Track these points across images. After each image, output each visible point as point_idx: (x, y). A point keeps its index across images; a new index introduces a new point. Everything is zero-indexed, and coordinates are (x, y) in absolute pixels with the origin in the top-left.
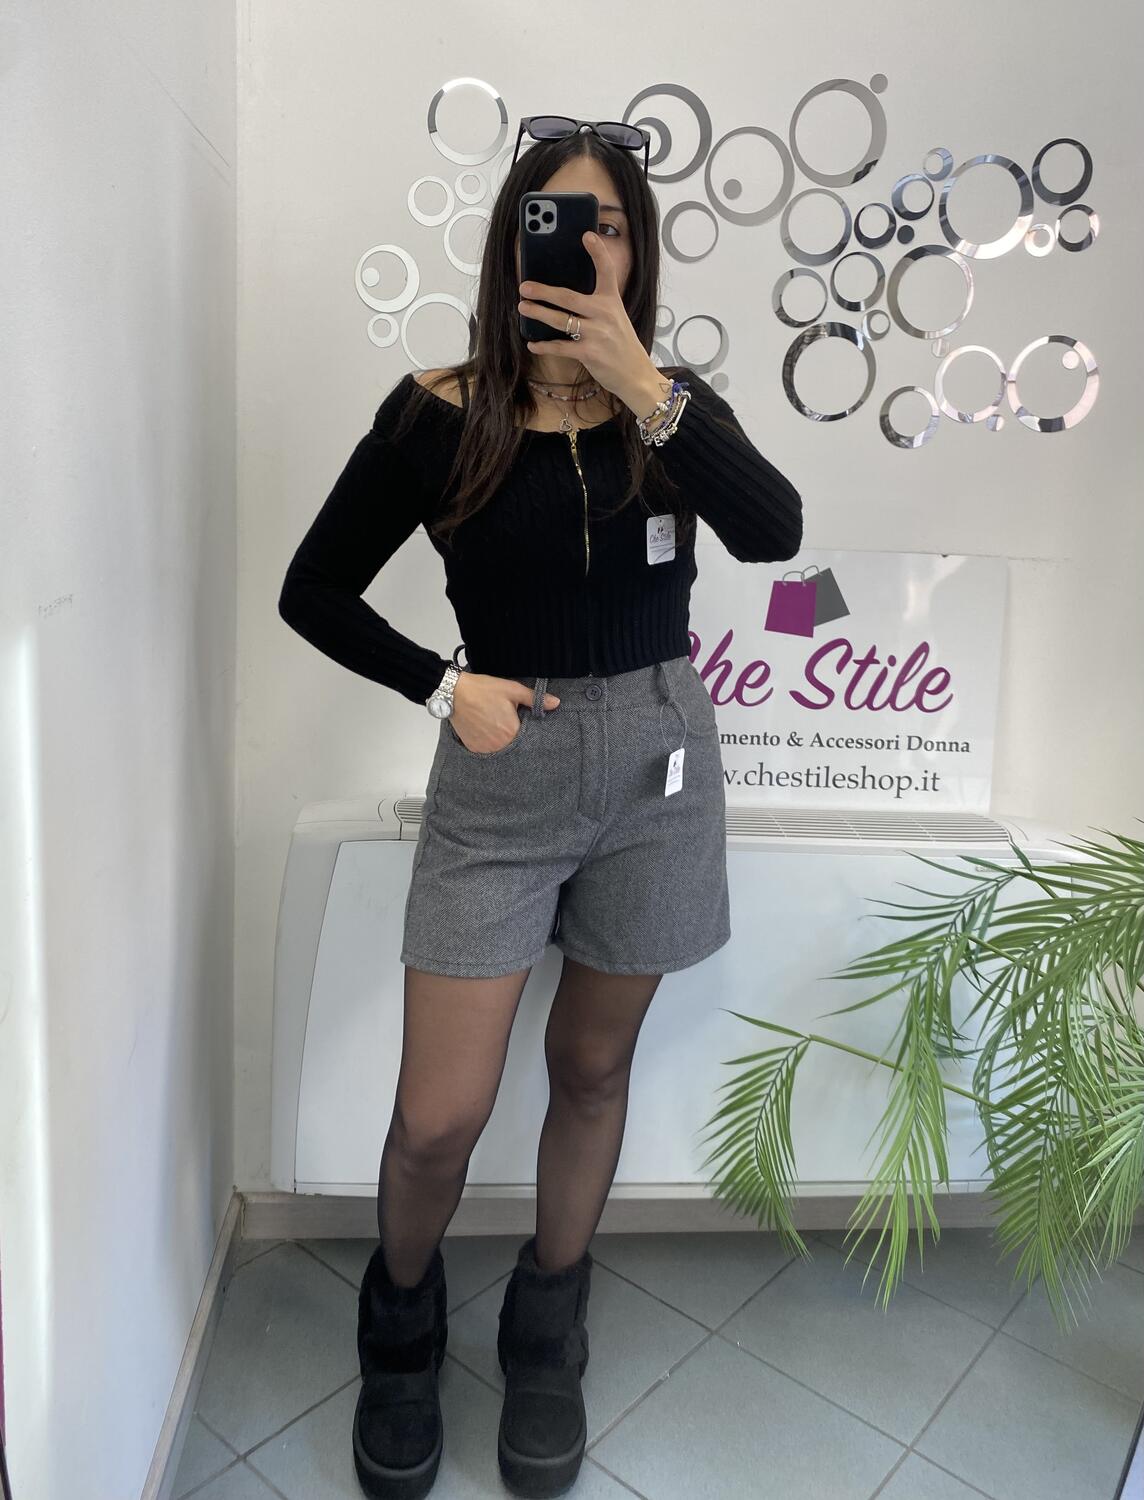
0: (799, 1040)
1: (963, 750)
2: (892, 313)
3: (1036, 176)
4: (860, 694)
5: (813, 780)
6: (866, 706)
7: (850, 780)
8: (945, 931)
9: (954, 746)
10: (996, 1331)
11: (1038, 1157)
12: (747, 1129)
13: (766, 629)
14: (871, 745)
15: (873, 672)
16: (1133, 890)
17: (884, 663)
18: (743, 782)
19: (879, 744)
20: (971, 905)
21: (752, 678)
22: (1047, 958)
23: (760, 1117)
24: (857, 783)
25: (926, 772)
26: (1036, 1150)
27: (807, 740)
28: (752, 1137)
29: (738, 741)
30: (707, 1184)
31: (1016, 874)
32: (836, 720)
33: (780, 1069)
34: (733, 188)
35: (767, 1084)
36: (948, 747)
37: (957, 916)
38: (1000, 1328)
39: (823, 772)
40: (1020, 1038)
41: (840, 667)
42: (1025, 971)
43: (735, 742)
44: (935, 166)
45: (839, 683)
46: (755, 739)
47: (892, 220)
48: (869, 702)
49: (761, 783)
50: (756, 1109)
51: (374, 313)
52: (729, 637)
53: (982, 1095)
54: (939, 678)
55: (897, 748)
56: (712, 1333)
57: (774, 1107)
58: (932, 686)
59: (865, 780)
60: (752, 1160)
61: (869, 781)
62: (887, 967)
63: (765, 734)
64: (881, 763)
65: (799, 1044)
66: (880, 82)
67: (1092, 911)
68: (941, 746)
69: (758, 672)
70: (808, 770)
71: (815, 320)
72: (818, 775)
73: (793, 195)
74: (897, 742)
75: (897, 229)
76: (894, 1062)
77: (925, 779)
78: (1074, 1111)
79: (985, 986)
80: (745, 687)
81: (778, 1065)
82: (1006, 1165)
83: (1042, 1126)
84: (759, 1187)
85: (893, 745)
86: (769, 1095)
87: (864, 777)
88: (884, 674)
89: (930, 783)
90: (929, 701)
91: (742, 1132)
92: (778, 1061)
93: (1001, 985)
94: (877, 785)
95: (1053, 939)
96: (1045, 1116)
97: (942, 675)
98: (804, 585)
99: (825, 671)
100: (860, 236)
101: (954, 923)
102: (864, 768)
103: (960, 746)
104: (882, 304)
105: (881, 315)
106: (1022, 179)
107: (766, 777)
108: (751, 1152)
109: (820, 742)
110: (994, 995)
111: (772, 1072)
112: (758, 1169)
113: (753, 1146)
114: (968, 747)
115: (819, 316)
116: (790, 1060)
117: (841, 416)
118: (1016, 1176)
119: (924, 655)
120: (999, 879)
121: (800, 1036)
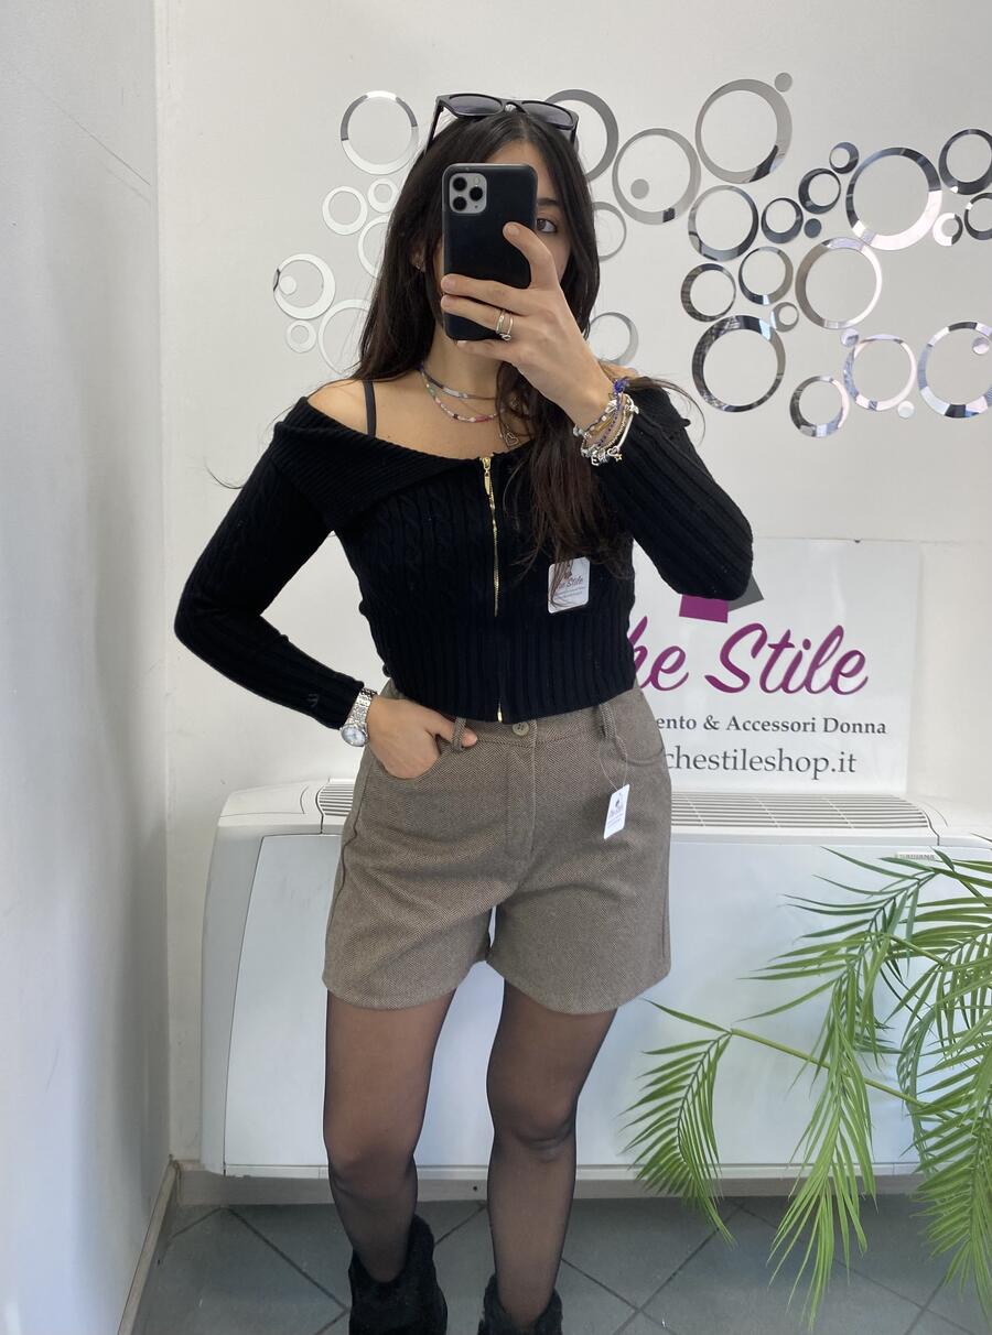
0: (721, 1033)
1: (878, 732)
2: (800, 305)
3: (942, 166)
4: (775, 678)
5: (730, 763)
6: (781, 690)
7: (767, 762)
8: (864, 928)
9: (870, 727)
10: (924, 1309)
12: (667, 1119)
13: (681, 615)
14: (787, 728)
15: (787, 656)
17: (799, 647)
19: (795, 726)
20: (891, 903)
21: (667, 664)
23: (682, 1107)
24: (773, 765)
25: (842, 753)
27: (724, 721)
28: (675, 1125)
30: (630, 1167)
31: (938, 871)
32: (751, 703)
33: (702, 1062)
34: (640, 188)
35: (689, 1075)
36: (863, 729)
37: (878, 913)
38: (926, 1307)
39: (740, 755)
40: (946, 1043)
41: (755, 651)
42: (949, 972)
44: (842, 159)
45: (754, 668)
46: (671, 723)
47: (799, 212)
48: (784, 686)
49: (678, 766)
50: (677, 1100)
51: (291, 320)
52: (644, 623)
54: (855, 660)
55: (813, 730)
56: (637, 1310)
57: (697, 1099)
58: (847, 668)
59: (783, 761)
60: (676, 1147)
61: (786, 763)
63: (681, 718)
64: (797, 745)
65: (720, 1038)
66: (783, 81)
68: (857, 727)
69: (673, 658)
70: (725, 753)
71: (724, 313)
72: (735, 758)
73: (700, 192)
74: (813, 724)
75: (805, 222)
76: (817, 1057)
77: (842, 760)
80: (661, 672)
81: (700, 1058)
84: (681, 1172)
85: (809, 727)
86: (690, 1086)
88: (798, 658)
89: (846, 764)
90: (844, 683)
91: (664, 1121)
92: (699, 1054)
93: (925, 984)
94: (794, 767)
97: (857, 658)
99: (740, 655)
100: (767, 231)
101: (874, 920)
102: (781, 750)
103: (876, 728)
104: (791, 297)
105: (792, 307)
106: (927, 167)
107: (684, 761)
108: (673, 1140)
109: (736, 725)
110: (920, 993)
111: (694, 1064)
112: (680, 1156)
113: (675, 1134)
114: (884, 729)
115: (727, 311)
116: (712, 1053)
117: (750, 407)
118: (947, 1181)
119: (838, 638)
120: (920, 877)
121: (722, 1030)
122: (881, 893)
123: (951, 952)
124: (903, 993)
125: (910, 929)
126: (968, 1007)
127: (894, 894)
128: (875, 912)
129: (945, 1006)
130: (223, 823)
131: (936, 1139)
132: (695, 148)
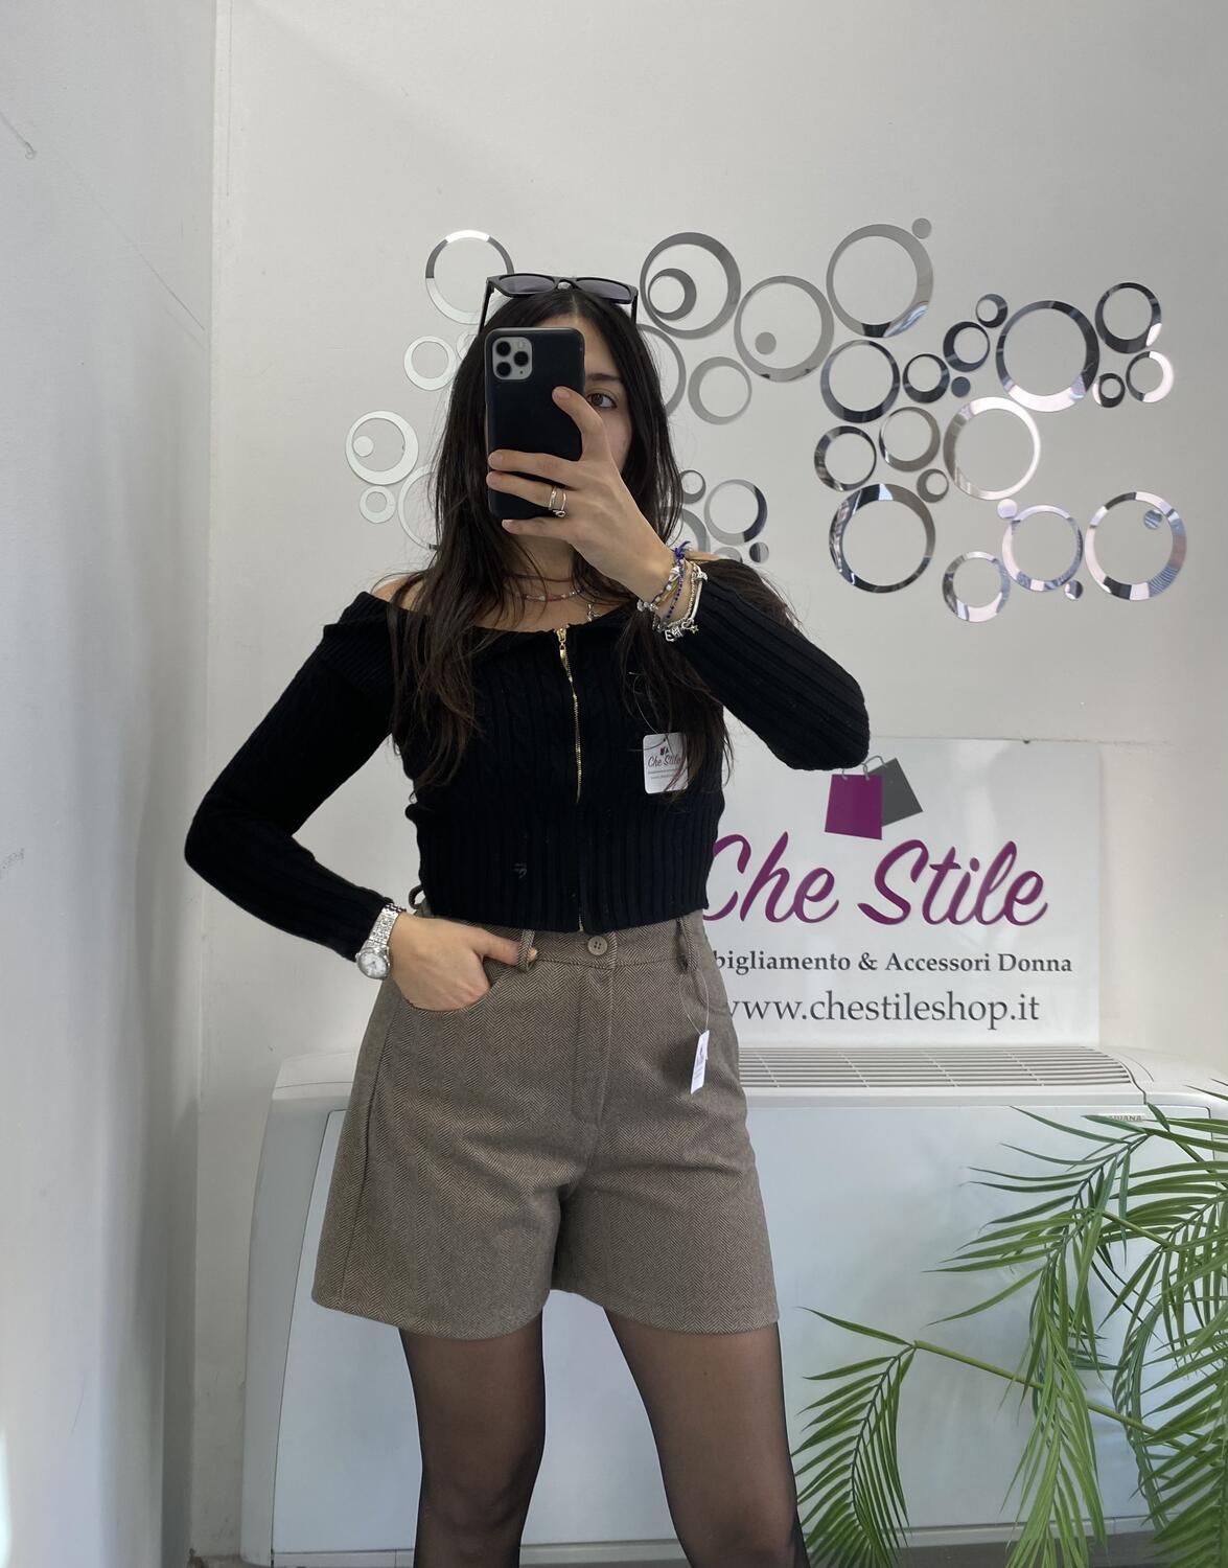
0: (903, 1348)
1: (1063, 969)
2: (950, 472)
3: (1099, 321)
4: (940, 907)
5: (891, 1011)
6: (948, 920)
7: (935, 1009)
8: (1069, 1206)
9: (1053, 964)
12: (841, 1465)
13: (826, 831)
14: (957, 966)
15: (953, 879)
17: (966, 868)
18: (809, 1015)
19: (967, 964)
20: (1098, 1173)
21: (814, 890)
23: (858, 1449)
24: (943, 1012)
25: (1023, 996)
27: (882, 960)
28: (848, 1474)
29: (800, 965)
31: (1151, 1132)
32: (914, 936)
33: (880, 1386)
34: (766, 342)
35: (864, 1406)
36: (1046, 966)
37: (1082, 1188)
39: (902, 1001)
40: (1178, 1346)
41: (915, 874)
42: (1175, 1256)
43: (797, 967)
44: (990, 312)
45: (915, 894)
46: (821, 963)
47: (943, 367)
48: (951, 915)
49: (830, 1017)
50: (851, 1439)
51: (367, 485)
52: (783, 841)
54: (1031, 884)
55: (987, 969)
57: (875, 1437)
58: (1023, 893)
59: (952, 1008)
60: (848, 1505)
61: (957, 1010)
63: (833, 956)
64: (974, 987)
65: (902, 1353)
66: (922, 227)
68: (1036, 965)
69: (821, 882)
70: (885, 999)
71: (866, 481)
72: (897, 1005)
73: (834, 347)
74: (987, 962)
75: (950, 382)
76: (1024, 1375)
77: (1022, 1005)
80: (806, 900)
81: (878, 1381)
82: (1172, 1514)
84: (856, 1538)
85: (982, 965)
86: (867, 1420)
87: (951, 1006)
88: (965, 882)
89: (1028, 1009)
90: (1020, 911)
91: (836, 1469)
92: (877, 1376)
94: (967, 1015)
97: (1034, 880)
98: (868, 778)
99: (898, 878)
100: (910, 391)
101: (1079, 1196)
102: (951, 993)
103: (1061, 964)
104: (939, 463)
105: (942, 476)
106: (1084, 324)
107: (836, 1009)
108: (846, 1495)
109: (897, 964)
110: (1140, 1287)
111: (871, 1389)
112: (855, 1517)
113: (849, 1487)
114: (1069, 965)
115: (870, 477)
116: (892, 1374)
117: (897, 587)
118: (1189, 1527)
119: (1010, 856)
120: (1130, 1140)
121: (903, 1343)
122: (1084, 1162)
123: (1175, 1231)
124: (1119, 1288)
125: (1123, 1205)
126: (1200, 1299)
127: (1101, 1162)
128: (1078, 1187)
129: (1173, 1301)
130: (277, 1095)
131: (1172, 1473)
132: (827, 298)
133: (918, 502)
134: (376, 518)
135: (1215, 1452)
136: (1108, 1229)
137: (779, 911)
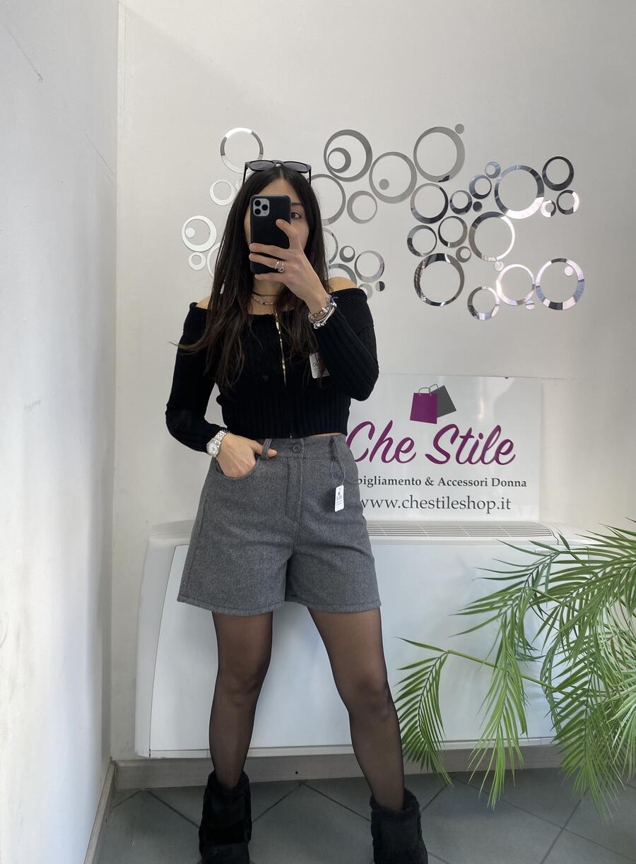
0: (443, 653)
1: (523, 486)
2: (472, 248)
3: (545, 176)
4: (464, 455)
5: (440, 505)
6: (468, 462)
7: (461, 504)
8: (523, 585)
9: (518, 484)
10: (562, 829)
11: (583, 717)
12: (414, 708)
13: (411, 419)
15: (471, 442)
16: (623, 559)
17: (477, 437)
18: (402, 506)
19: (476, 483)
20: (537, 570)
21: (404, 448)
22: (578, 601)
23: (421, 700)
24: (465, 505)
25: (503, 498)
26: (582, 712)
27: (436, 481)
28: (416, 712)
29: (398, 483)
32: (451, 470)
33: (432, 671)
34: (384, 184)
35: (425, 680)
36: (514, 484)
37: (529, 577)
38: (564, 828)
39: (446, 500)
41: (453, 440)
42: (566, 608)
43: (396, 484)
44: (491, 170)
45: (452, 450)
46: (407, 482)
47: (470, 198)
48: (469, 460)
49: (412, 507)
50: (418, 696)
52: (390, 425)
53: (547, 683)
54: (508, 445)
55: (486, 485)
57: (429, 694)
58: (504, 450)
59: (469, 504)
60: (417, 727)
61: (471, 504)
62: (488, 607)
63: (413, 479)
64: (478, 494)
65: (442, 656)
66: (460, 128)
67: (602, 573)
68: (510, 483)
69: (407, 444)
70: (438, 499)
71: (431, 252)
72: (443, 502)
73: (417, 186)
74: (486, 482)
75: (473, 203)
77: (503, 502)
78: (603, 688)
79: (545, 617)
80: (401, 452)
81: (430, 669)
82: (563, 724)
83: (583, 698)
84: (421, 745)
85: (484, 484)
87: (469, 502)
88: (477, 444)
89: (505, 504)
90: (502, 458)
91: (411, 710)
92: (430, 667)
93: (554, 616)
94: (476, 507)
95: (581, 590)
96: (585, 692)
97: (509, 443)
98: (431, 395)
99: (444, 442)
100: (453, 208)
101: (527, 581)
102: (469, 497)
103: (522, 484)
104: (466, 243)
106: (537, 177)
107: (414, 503)
108: (417, 722)
109: (444, 482)
110: (550, 622)
111: (427, 673)
112: (421, 733)
113: (417, 718)
114: (526, 484)
115: (433, 250)
116: (438, 665)
117: (446, 303)
118: (571, 730)
119: (498, 432)
120: (552, 555)
121: (442, 651)
123: (567, 598)
125: (547, 587)
127: (537, 565)
128: (527, 576)
131: (563, 705)
132: (414, 162)
133: (457, 262)
134: (196, 267)
135: (581, 695)
136: (540, 598)
137: (388, 457)
